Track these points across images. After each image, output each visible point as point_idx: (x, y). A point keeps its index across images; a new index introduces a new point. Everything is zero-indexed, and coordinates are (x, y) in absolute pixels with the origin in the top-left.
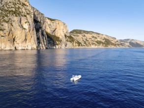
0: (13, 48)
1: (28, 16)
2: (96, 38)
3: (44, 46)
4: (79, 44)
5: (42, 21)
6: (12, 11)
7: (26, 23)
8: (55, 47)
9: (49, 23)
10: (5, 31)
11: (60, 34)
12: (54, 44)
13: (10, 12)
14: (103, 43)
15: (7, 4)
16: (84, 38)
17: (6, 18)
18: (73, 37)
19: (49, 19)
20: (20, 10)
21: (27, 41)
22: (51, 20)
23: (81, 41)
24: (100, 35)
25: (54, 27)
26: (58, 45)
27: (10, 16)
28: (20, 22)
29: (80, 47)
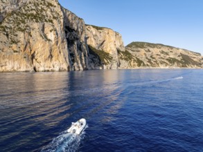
0: (31, 69)
1: (54, 21)
2: (167, 54)
3: (80, 65)
4: (140, 62)
5: (79, 30)
6: (32, 15)
7: (51, 31)
8: (101, 68)
9: (94, 33)
10: (19, 44)
11: (110, 48)
12: (100, 63)
14: (178, 62)
16: (149, 54)
18: (130, 52)
19: (94, 27)
20: (44, 13)
21: (54, 58)
22: (97, 28)
23: (143, 58)
24: (174, 50)
25: (101, 39)
26: (106, 64)
27: (28, 22)
28: (43, 30)
29: (141, 67)
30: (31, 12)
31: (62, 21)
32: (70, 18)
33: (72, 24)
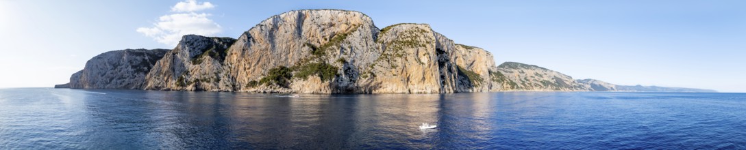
0: (407, 91)
1: (428, 46)
2: (541, 76)
3: (451, 88)
4: (513, 85)
5: (450, 51)
6: (408, 41)
7: (424, 55)
8: (471, 91)
9: (463, 53)
10: (397, 68)
11: (481, 69)
12: (470, 85)
13: (405, 43)
14: (552, 84)
15: (402, 34)
16: (522, 76)
17: (400, 52)
18: (503, 73)
19: (463, 46)
20: (418, 39)
21: (426, 81)
22: (467, 48)
23: (517, 81)
24: (548, 72)
25: (471, 59)
26: (476, 86)
27: (405, 49)
28: (417, 54)
29: (514, 90)
30: (407, 39)
31: (434, 45)
32: (441, 41)
33: (443, 47)
